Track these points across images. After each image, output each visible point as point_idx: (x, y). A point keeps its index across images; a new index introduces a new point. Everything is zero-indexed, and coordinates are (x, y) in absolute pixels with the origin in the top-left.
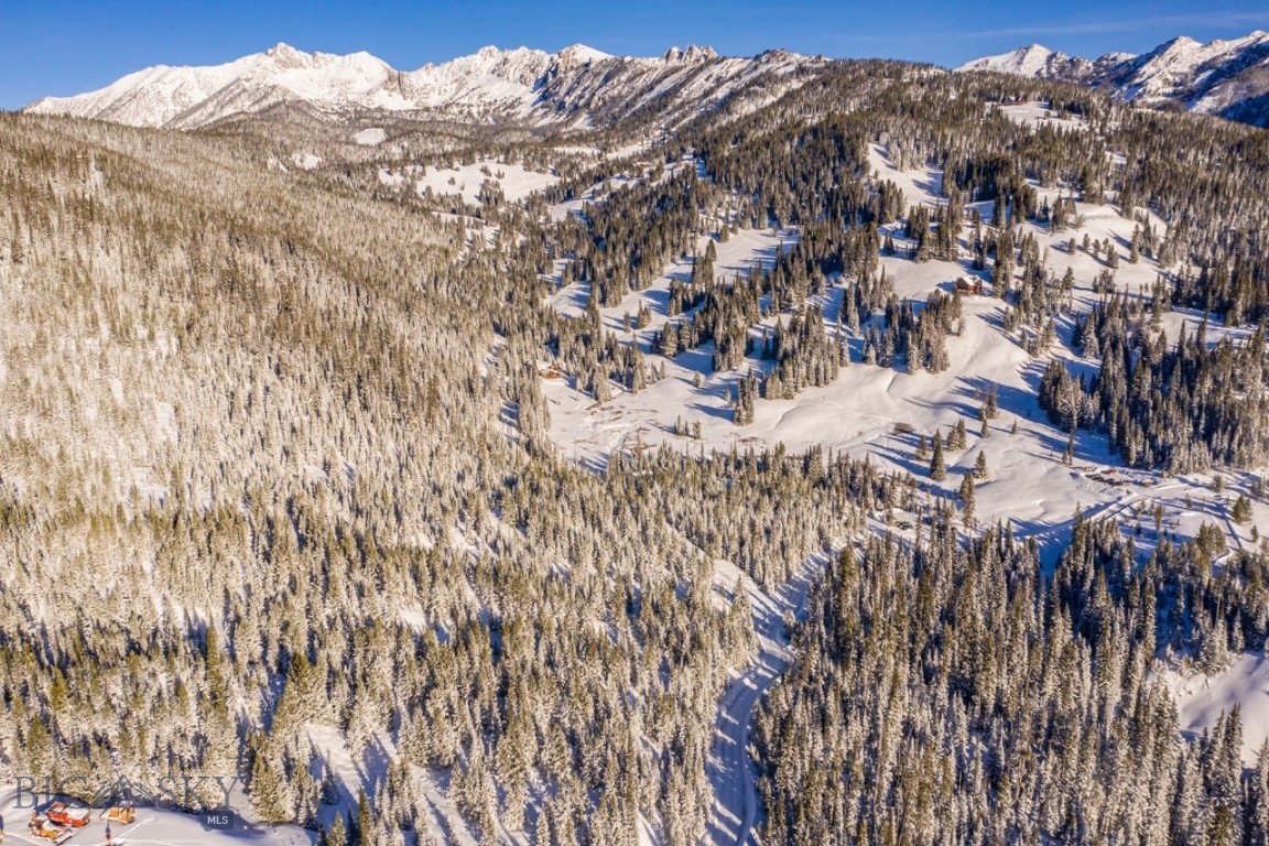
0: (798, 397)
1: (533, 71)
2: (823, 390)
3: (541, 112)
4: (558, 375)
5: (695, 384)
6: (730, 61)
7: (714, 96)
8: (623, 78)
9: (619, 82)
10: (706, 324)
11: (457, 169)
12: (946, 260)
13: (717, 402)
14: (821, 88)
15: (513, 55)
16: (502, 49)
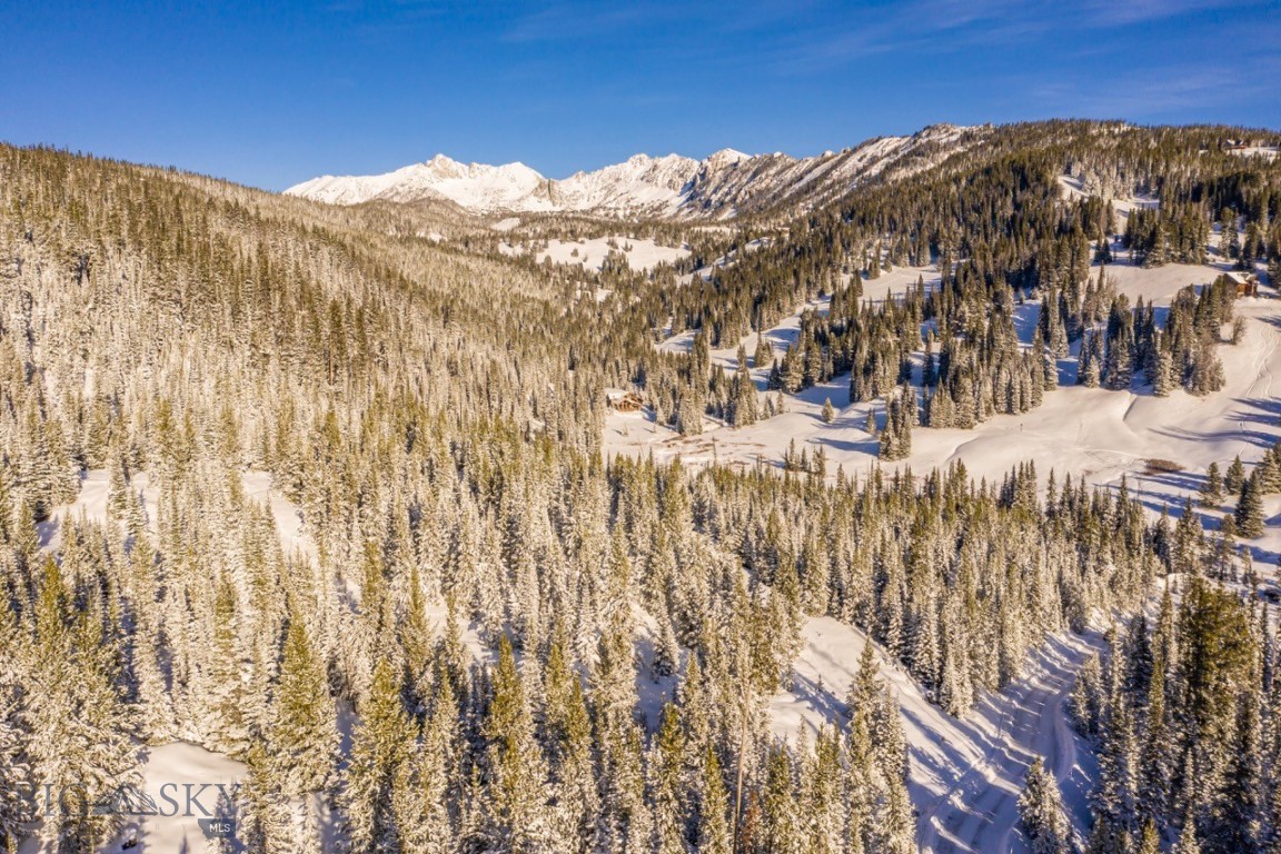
0: (979, 426)
1: (681, 176)
2: (1020, 418)
3: (686, 211)
4: (636, 407)
5: (825, 418)
6: (886, 141)
7: (867, 173)
8: (772, 172)
9: (767, 176)
10: (844, 348)
11: (582, 242)
12: (1193, 262)
13: (857, 435)
14: (990, 148)
15: (662, 162)
16: (652, 156)
